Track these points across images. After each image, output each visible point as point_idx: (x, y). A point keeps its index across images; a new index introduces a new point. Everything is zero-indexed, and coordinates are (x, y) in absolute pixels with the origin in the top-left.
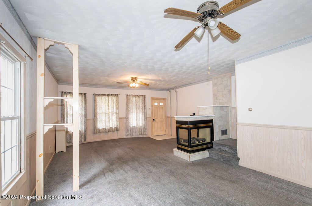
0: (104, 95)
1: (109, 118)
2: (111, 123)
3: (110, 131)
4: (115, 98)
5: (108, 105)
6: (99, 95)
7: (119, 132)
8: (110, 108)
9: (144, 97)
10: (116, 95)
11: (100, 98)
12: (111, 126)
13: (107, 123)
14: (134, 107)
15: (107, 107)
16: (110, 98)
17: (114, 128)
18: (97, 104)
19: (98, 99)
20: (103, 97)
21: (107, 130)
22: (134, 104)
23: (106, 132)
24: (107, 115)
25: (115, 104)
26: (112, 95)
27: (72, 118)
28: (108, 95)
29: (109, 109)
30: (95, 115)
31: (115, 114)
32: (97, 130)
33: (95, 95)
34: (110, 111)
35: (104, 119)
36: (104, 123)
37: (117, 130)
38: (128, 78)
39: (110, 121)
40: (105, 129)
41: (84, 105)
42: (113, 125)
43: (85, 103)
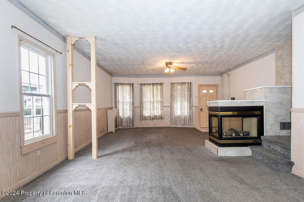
0: (149, 84)
1: (153, 106)
2: (155, 111)
3: (154, 118)
4: (159, 87)
5: (153, 94)
6: (145, 84)
7: (164, 120)
8: (155, 97)
9: (190, 84)
10: (161, 84)
11: (146, 87)
12: (155, 114)
13: (152, 111)
14: (179, 95)
15: (152, 95)
16: (155, 87)
17: (158, 116)
18: (143, 93)
19: (144, 88)
20: (148, 87)
21: (152, 118)
22: (179, 92)
23: (151, 119)
24: (152, 103)
25: (159, 93)
26: (157, 84)
27: (122, 105)
28: (153, 84)
29: (153, 97)
30: (141, 103)
31: (159, 103)
32: (143, 117)
33: (142, 85)
34: (155, 99)
35: (149, 107)
36: (149, 111)
37: (161, 118)
38: (162, 64)
39: (155, 109)
40: (150, 116)
41: (132, 94)
42: (158, 114)
43: (133, 92)
